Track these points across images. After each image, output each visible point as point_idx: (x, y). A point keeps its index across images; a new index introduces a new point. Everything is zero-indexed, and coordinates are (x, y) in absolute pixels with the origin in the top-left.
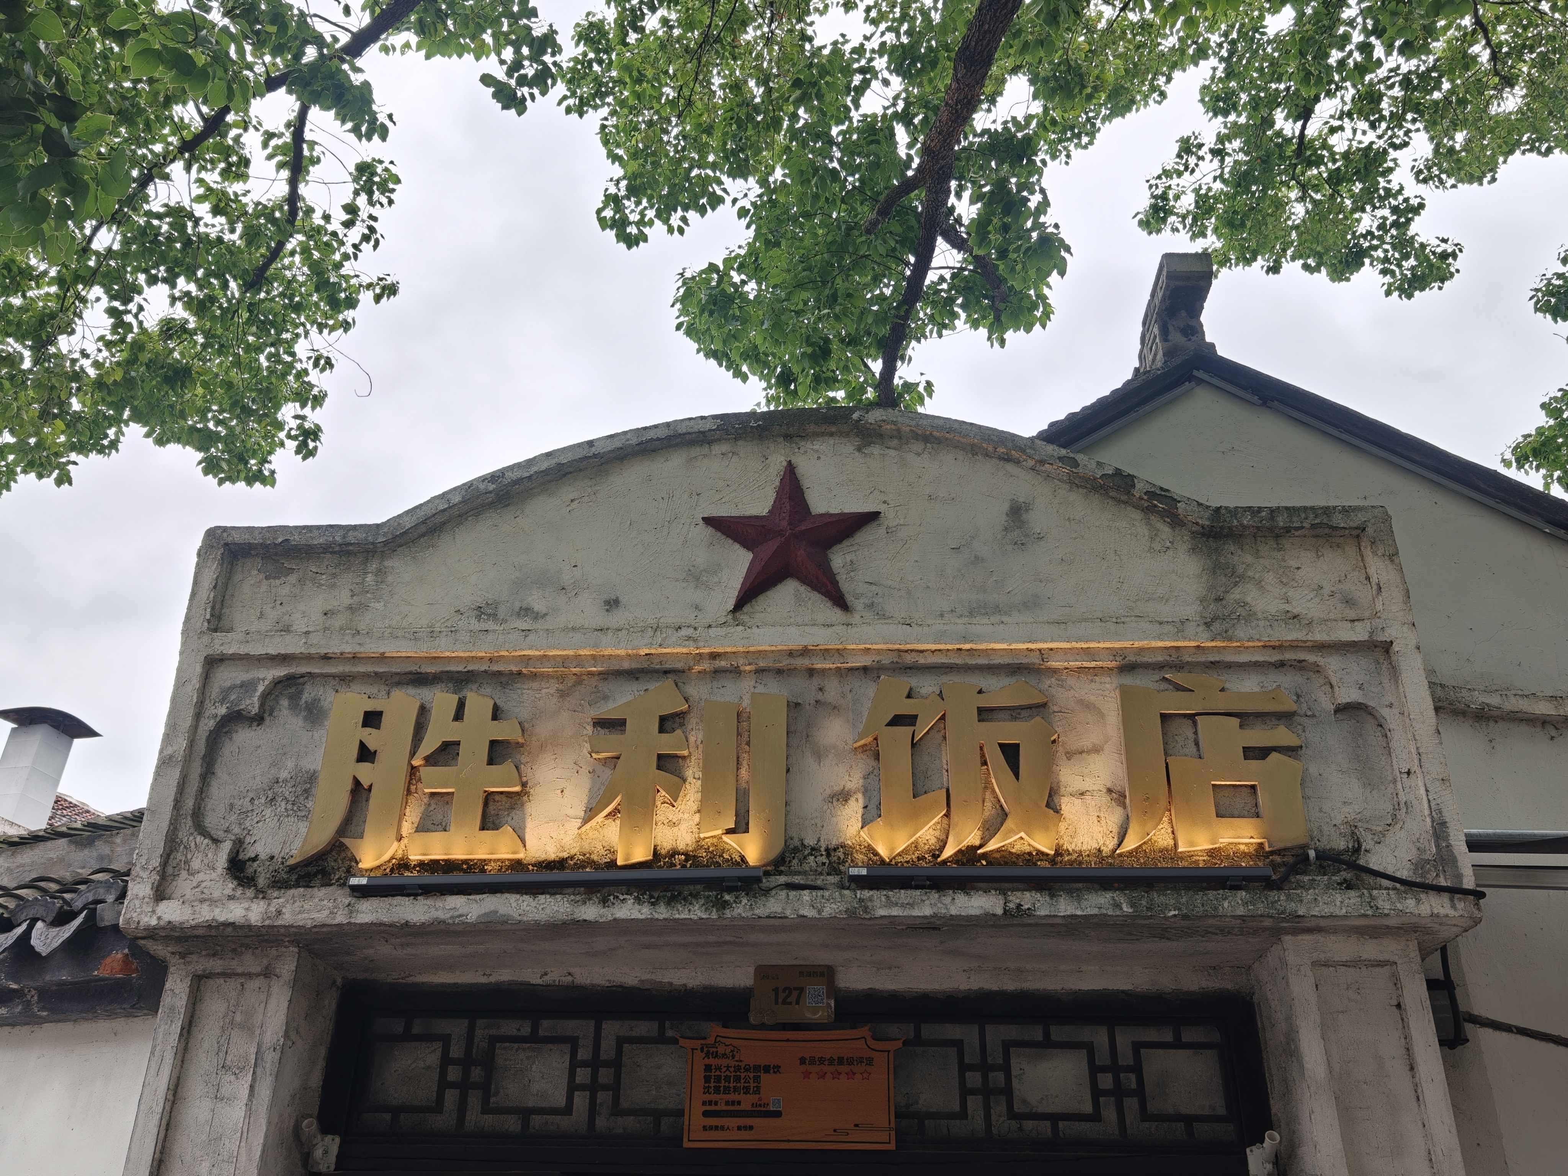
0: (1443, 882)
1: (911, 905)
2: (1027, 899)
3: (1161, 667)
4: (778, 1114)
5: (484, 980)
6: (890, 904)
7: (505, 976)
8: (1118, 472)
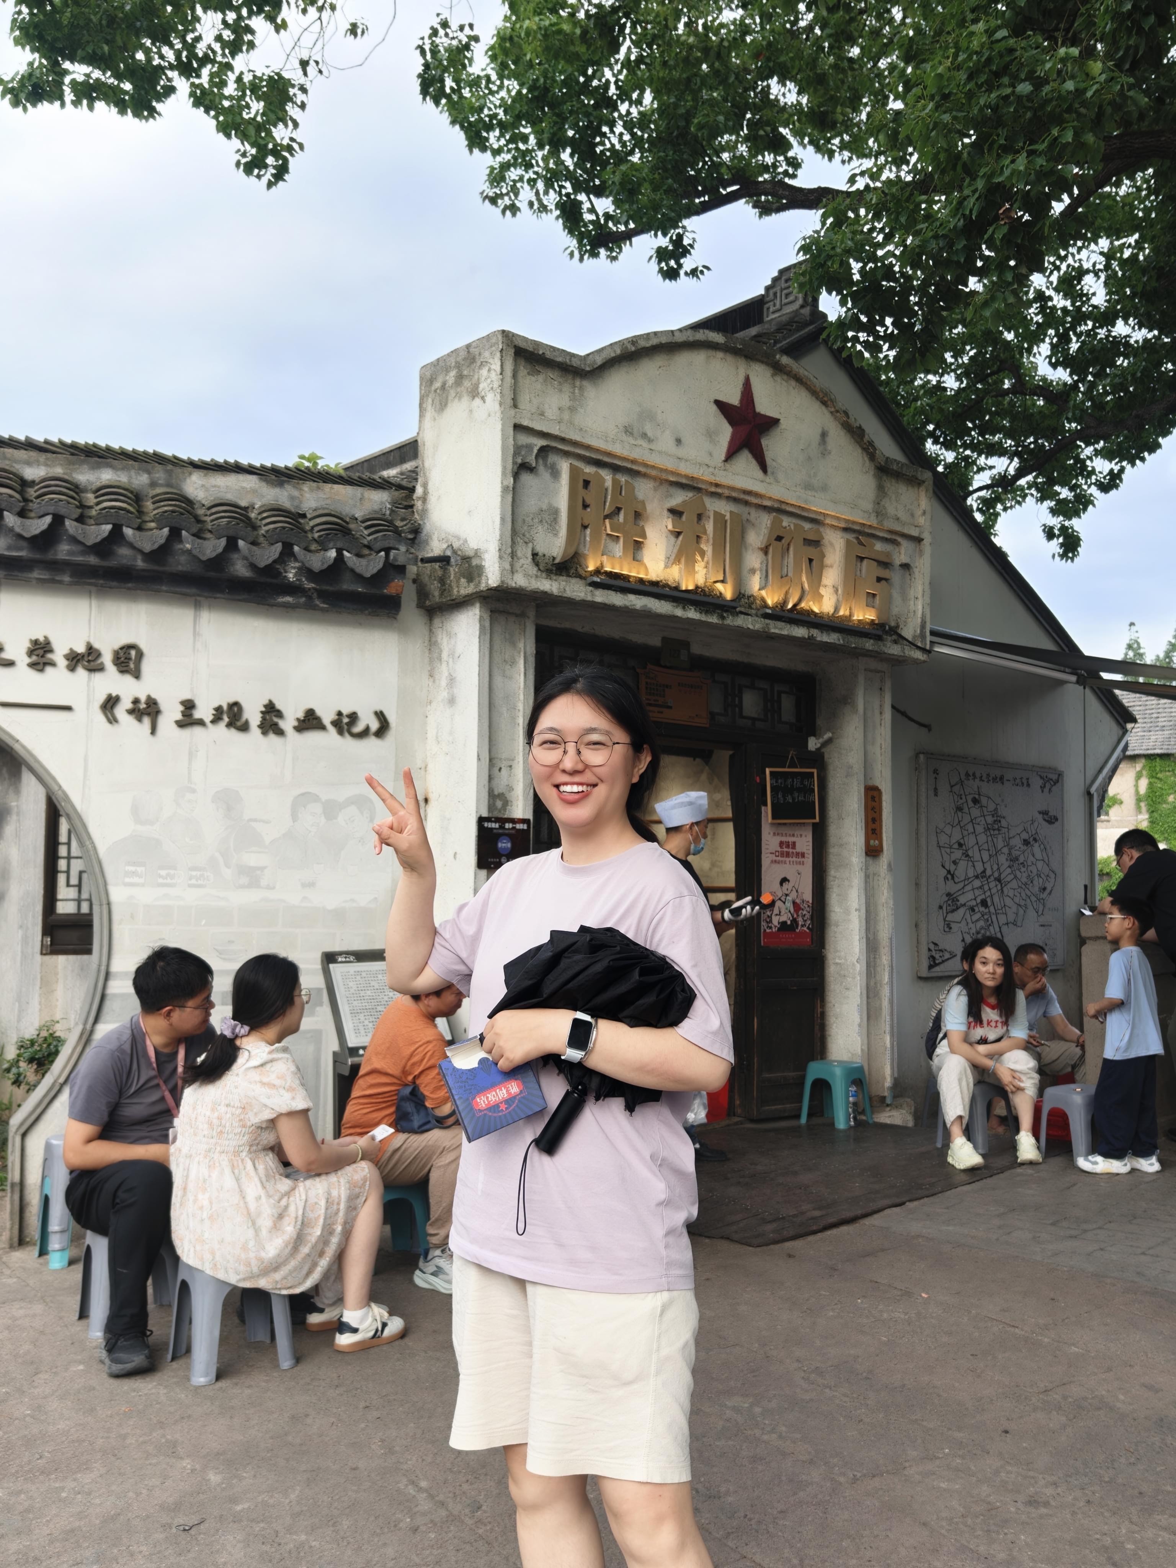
0: (919, 644)
1: (781, 629)
2: (815, 632)
3: (859, 532)
4: (670, 707)
5: (559, 626)
6: (776, 628)
7: (567, 625)
8: (860, 427)
